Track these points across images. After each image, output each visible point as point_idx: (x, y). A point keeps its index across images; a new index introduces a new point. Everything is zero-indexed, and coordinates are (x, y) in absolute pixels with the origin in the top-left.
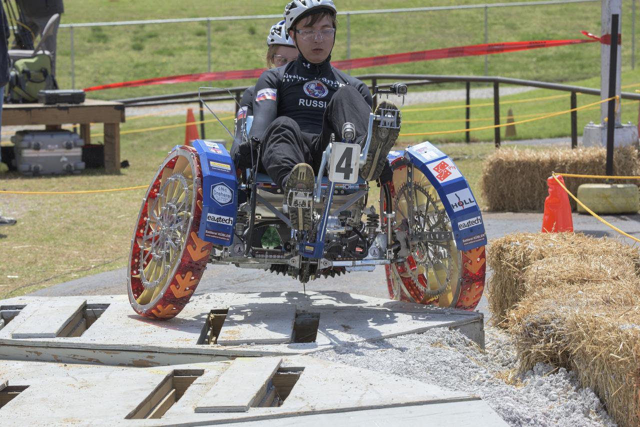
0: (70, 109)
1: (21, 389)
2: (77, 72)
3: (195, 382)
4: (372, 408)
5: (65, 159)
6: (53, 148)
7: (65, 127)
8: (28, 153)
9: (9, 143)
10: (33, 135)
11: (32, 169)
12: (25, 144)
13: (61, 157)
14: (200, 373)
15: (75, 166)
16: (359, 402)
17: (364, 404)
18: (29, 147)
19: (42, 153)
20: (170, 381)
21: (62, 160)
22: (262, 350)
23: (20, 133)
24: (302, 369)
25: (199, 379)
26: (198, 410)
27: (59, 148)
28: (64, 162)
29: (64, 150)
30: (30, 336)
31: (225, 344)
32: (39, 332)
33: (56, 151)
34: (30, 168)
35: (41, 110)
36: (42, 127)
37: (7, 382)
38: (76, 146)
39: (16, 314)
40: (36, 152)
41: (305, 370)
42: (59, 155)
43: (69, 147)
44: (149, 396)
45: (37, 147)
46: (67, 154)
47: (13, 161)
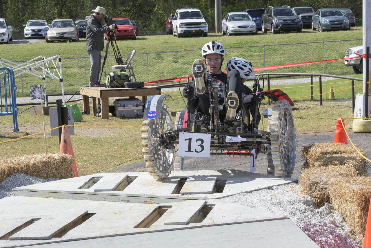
0: (138, 90)
1: (93, 214)
2: (150, 73)
3: (167, 211)
4: (241, 223)
5: (136, 111)
6: (131, 106)
7: (136, 97)
8: (120, 109)
9: (113, 104)
10: (122, 101)
11: (122, 115)
12: (119, 105)
13: (134, 110)
14: (170, 207)
15: (140, 114)
16: (236, 220)
17: (238, 221)
18: (121, 106)
19: (126, 108)
20: (157, 211)
21: (134, 111)
22: (199, 197)
23: (117, 100)
24: (214, 205)
25: (169, 210)
26: (166, 224)
27: (133, 106)
28: (135, 112)
29: (135, 107)
30: (101, 191)
31: (183, 194)
32: (105, 189)
33: (132, 107)
34: (121, 115)
35: (126, 91)
36: (127, 97)
37: (87, 211)
38: (140, 105)
39: (98, 180)
40: (124, 108)
41: (215, 205)
42: (133, 109)
43: (137, 106)
44: (146, 218)
45: (124, 106)
46: (136, 109)
47: (115, 112)
